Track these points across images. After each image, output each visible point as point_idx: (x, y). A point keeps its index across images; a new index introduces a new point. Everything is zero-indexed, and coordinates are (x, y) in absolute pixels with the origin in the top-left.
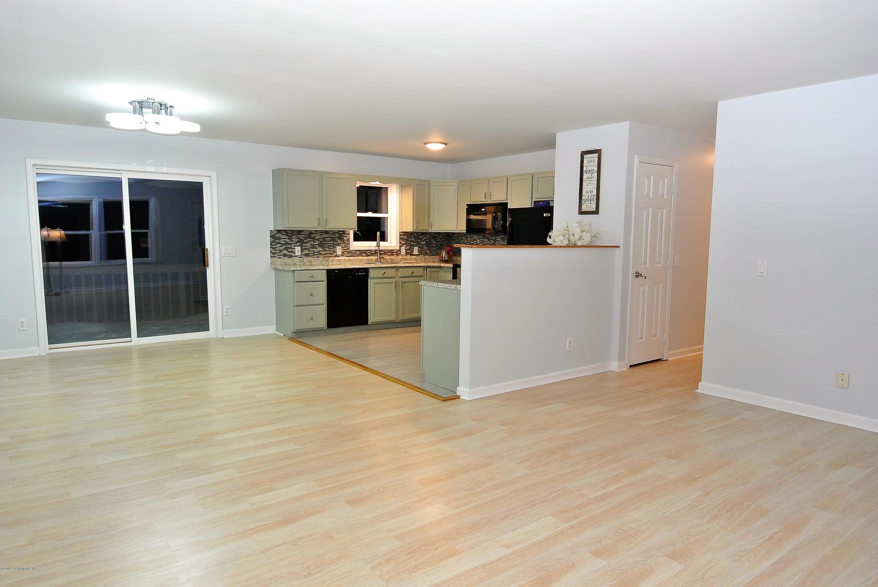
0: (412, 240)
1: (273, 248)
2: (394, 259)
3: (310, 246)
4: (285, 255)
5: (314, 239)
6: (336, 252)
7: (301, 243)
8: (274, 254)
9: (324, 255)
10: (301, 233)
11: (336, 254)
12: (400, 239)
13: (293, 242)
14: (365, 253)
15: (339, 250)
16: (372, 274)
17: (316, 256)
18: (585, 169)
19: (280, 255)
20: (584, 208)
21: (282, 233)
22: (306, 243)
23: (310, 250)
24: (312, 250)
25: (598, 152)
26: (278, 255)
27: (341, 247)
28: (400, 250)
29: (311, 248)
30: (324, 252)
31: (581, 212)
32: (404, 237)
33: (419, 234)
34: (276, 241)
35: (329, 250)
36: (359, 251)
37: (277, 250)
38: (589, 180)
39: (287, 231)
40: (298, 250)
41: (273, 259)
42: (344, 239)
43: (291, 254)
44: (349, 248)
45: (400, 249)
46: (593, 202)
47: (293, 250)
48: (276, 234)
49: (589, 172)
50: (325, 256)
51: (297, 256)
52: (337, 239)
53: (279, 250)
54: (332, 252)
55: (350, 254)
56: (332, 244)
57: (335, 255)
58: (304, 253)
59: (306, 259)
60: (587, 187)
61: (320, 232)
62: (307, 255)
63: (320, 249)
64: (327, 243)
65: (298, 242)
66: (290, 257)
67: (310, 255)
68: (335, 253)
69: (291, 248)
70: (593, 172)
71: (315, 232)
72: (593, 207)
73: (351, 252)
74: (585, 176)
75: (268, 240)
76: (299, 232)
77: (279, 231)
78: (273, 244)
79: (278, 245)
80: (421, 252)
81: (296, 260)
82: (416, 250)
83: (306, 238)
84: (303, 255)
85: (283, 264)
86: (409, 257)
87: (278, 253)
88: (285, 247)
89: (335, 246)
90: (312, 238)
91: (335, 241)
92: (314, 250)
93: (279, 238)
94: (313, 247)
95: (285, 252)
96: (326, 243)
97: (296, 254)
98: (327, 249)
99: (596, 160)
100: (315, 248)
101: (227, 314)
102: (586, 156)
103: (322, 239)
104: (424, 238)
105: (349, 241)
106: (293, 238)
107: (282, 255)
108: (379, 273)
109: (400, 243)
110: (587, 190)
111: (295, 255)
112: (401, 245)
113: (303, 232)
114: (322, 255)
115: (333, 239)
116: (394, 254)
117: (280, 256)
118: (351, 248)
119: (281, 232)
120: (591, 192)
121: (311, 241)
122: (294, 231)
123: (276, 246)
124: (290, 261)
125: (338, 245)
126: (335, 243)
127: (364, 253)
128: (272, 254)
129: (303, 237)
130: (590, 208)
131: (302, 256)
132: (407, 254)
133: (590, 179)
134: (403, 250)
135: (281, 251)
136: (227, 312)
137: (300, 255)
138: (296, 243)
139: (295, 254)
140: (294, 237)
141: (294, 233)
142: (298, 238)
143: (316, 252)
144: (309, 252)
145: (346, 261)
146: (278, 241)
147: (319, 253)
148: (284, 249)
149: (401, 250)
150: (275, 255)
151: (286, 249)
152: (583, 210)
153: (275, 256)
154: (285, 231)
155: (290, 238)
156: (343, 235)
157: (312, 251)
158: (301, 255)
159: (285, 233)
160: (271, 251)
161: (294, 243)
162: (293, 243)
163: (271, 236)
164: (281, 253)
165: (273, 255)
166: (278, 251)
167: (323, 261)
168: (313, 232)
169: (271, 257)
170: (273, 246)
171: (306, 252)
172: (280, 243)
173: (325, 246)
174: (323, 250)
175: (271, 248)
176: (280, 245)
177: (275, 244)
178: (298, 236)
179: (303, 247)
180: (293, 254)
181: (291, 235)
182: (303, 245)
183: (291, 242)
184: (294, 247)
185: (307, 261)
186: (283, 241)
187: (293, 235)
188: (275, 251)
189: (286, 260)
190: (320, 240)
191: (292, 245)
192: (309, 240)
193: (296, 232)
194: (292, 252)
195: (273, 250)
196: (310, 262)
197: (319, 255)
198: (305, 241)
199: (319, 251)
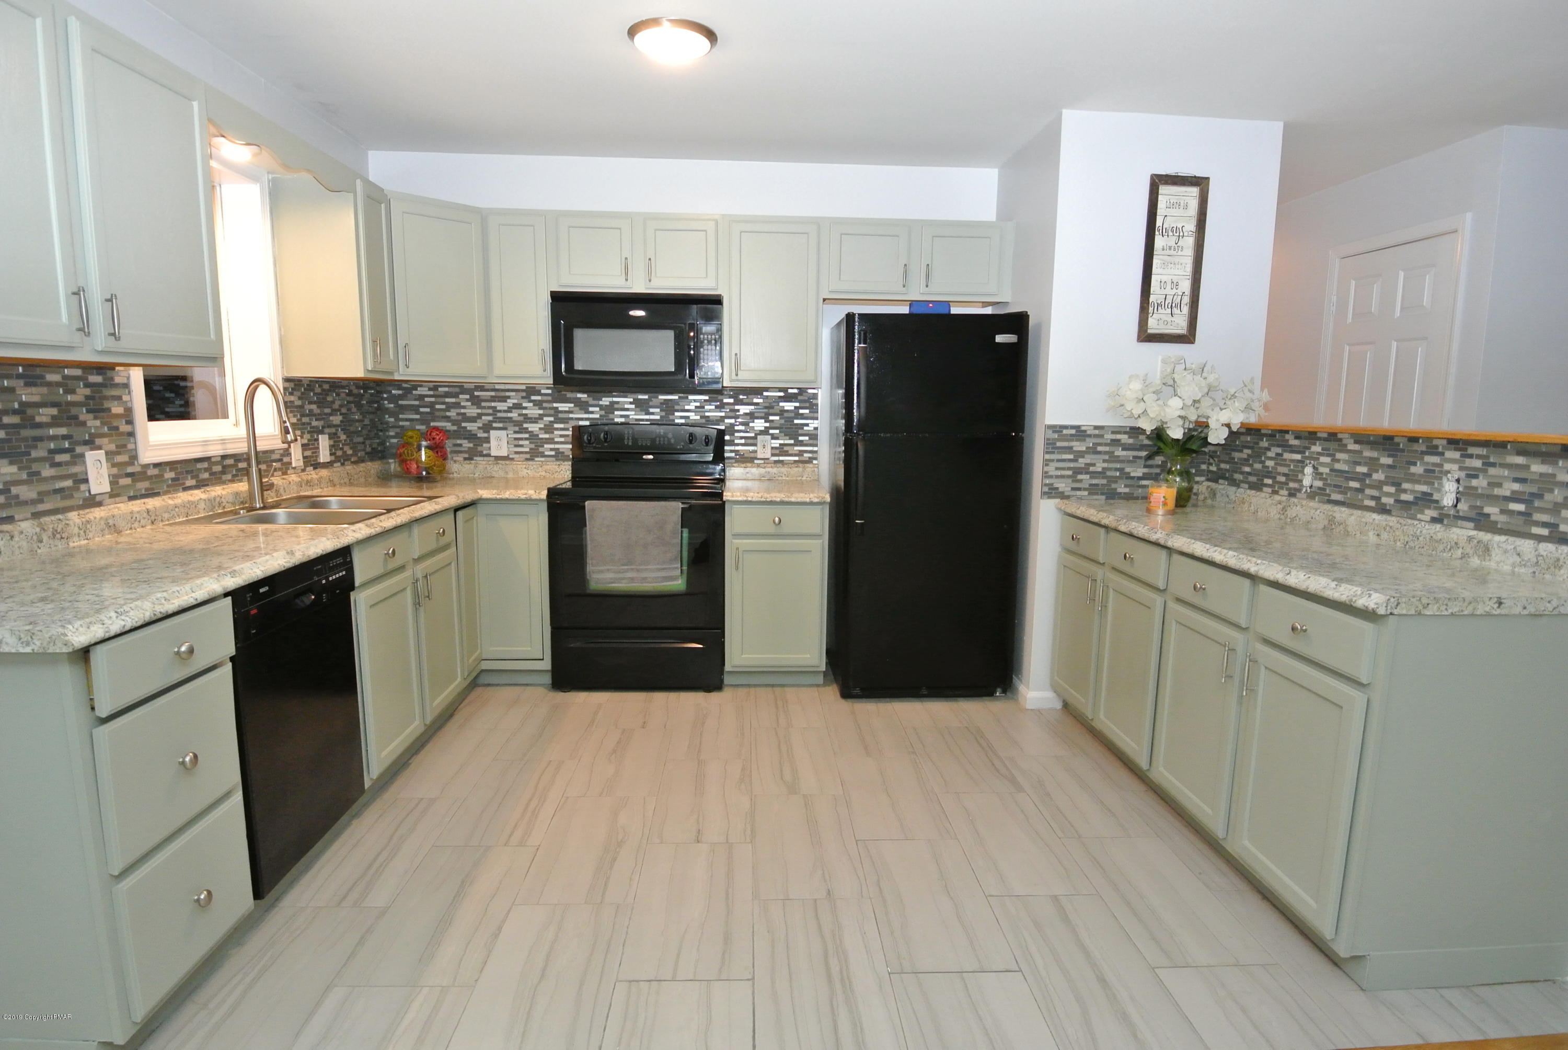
0: (313, 410)
2: (282, 488)
6: (87, 481)
9: (33, 502)
11: (87, 495)
14: (194, 474)
15: (97, 470)
16: (362, 570)
18: (1159, 223)
20: (1154, 325)
25: (1200, 183)
27: (103, 452)
28: (287, 453)
31: (1146, 336)
32: (292, 398)
35: (52, 472)
36: (172, 465)
38: (1168, 252)
42: (109, 410)
44: (134, 457)
45: (289, 446)
46: (1179, 311)
49: (1171, 234)
50: (44, 507)
52: (84, 415)
54: (70, 483)
55: (143, 486)
56: (64, 437)
57: (84, 499)
60: (1164, 272)
64: (41, 439)
68: (83, 487)
70: (1181, 234)
72: (1179, 325)
73: (145, 476)
74: (1159, 242)
80: (334, 455)
82: (324, 447)
86: (313, 473)
89: (79, 449)
91: (73, 420)
96: (33, 439)
98: (45, 469)
99: (1194, 204)
102: (1164, 190)
103: (15, 412)
104: (338, 402)
105: (130, 422)
108: (376, 559)
109: (287, 423)
110: (1164, 278)
115: (66, 416)
118: (147, 456)
120: (1176, 285)
125: (91, 443)
126: (78, 433)
127: (187, 472)
130: (1166, 327)
132: (307, 462)
133: (1172, 252)
134: (295, 451)
145: (136, 525)
149: (291, 451)
152: (1149, 331)
156: (107, 392)
167: (41, 541)
173: (33, 453)
174: (23, 475)
190: (6, 420)
197: (10, 506)
199: (7, 488)
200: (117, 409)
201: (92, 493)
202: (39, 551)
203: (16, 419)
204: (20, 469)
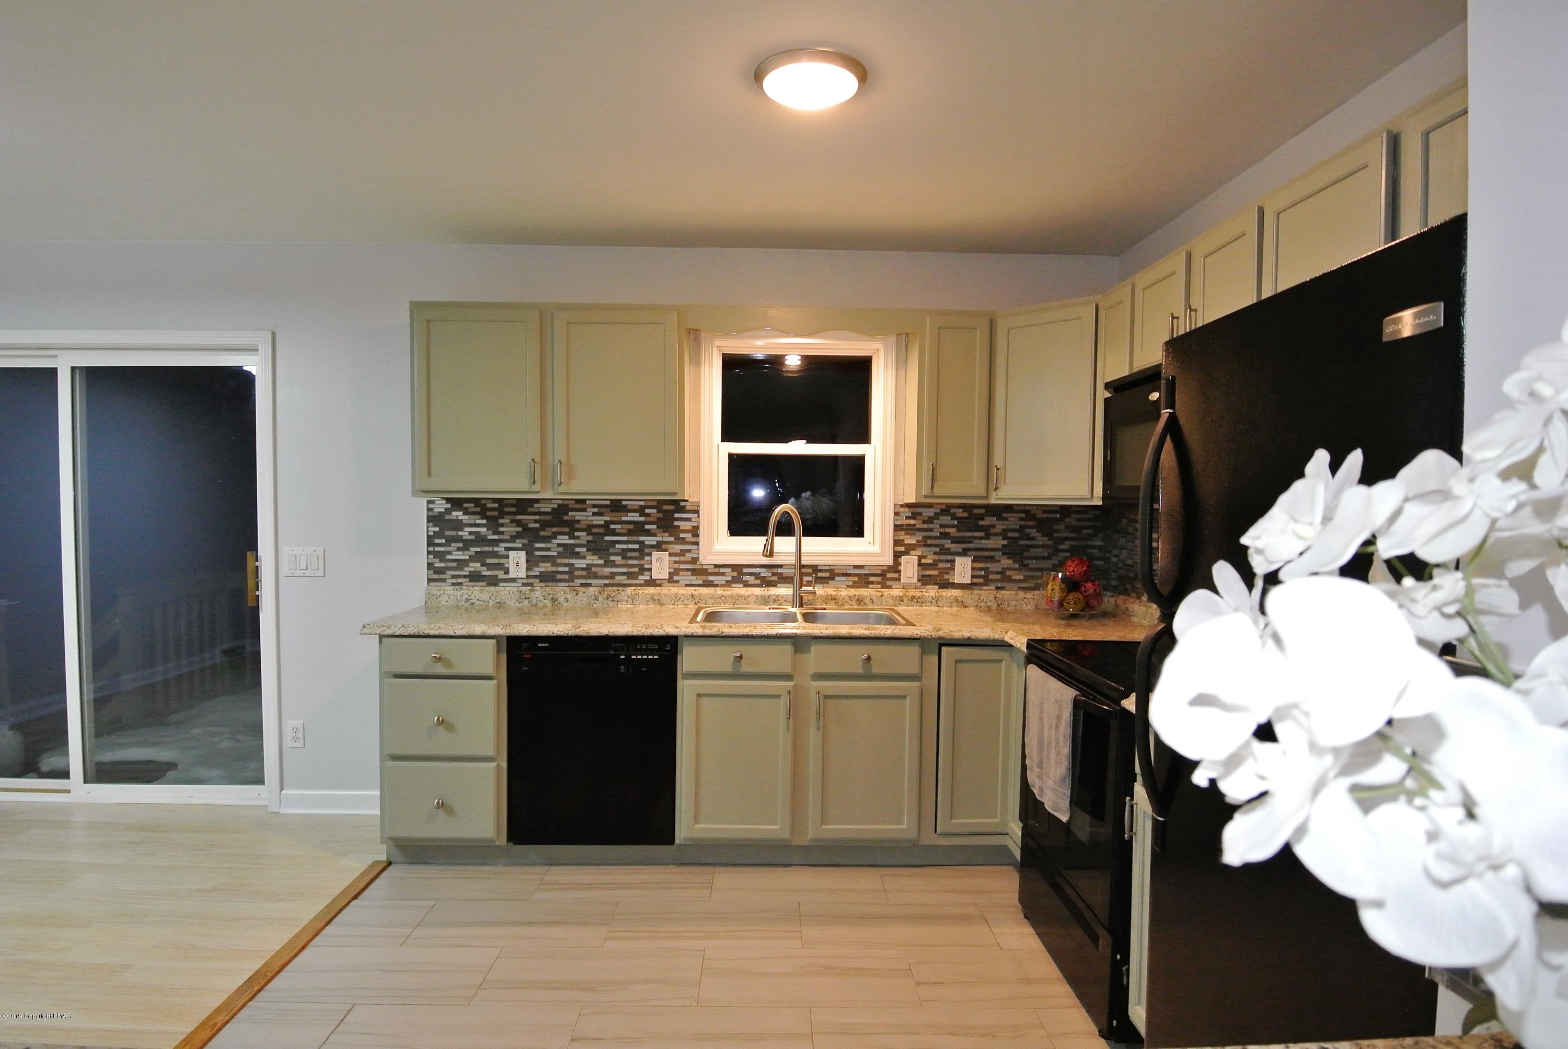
0: (948, 534)
1: (436, 555)
2: (868, 599)
3: (561, 549)
4: (475, 577)
5: (572, 528)
6: (650, 570)
7: (528, 539)
8: (439, 571)
9: (606, 578)
10: (531, 510)
11: (648, 578)
12: (897, 528)
13: (502, 537)
14: (756, 576)
15: (660, 564)
16: (688, 659)
17: (577, 583)
19: (460, 577)
21: (467, 508)
22: (547, 539)
23: (559, 561)
24: (566, 561)
26: (453, 577)
27: (667, 553)
28: (895, 568)
29: (560, 555)
30: (606, 571)
32: (912, 522)
33: (976, 511)
34: (448, 533)
35: (624, 562)
36: (735, 566)
37: (450, 561)
39: (483, 502)
40: (517, 562)
41: (435, 589)
42: (678, 527)
43: (495, 573)
44: (695, 560)
45: (897, 563)
47: (502, 561)
48: (448, 511)
50: (612, 581)
51: (513, 580)
52: (653, 529)
53: (453, 561)
54: (636, 570)
55: (701, 579)
56: (636, 542)
57: (646, 581)
58: (536, 571)
59: (539, 592)
61: (594, 506)
62: (546, 578)
63: (592, 559)
64: (619, 542)
65: (518, 535)
66: (493, 582)
67: (559, 577)
68: (646, 573)
69: (495, 555)
71: (578, 506)
73: (703, 572)
75: (423, 529)
76: (524, 505)
77: (456, 503)
78: (437, 541)
79: (452, 545)
80: (981, 580)
81: (505, 592)
82: (963, 569)
83: (544, 525)
84: (535, 577)
85: (463, 603)
86: (932, 591)
87: (453, 569)
88: (476, 552)
89: (647, 550)
90: (565, 524)
91: (647, 533)
92: (572, 561)
93: (459, 525)
94: (569, 551)
95: (475, 566)
96: (612, 542)
97: (512, 575)
98: (618, 559)
100: (578, 555)
101: (296, 745)
103: (600, 526)
104: (1000, 527)
105: (697, 534)
106: (502, 525)
107: (465, 576)
108: (720, 659)
109: (897, 543)
111: (506, 577)
112: (902, 549)
113: (536, 505)
114: (599, 578)
115: (640, 529)
116: (871, 579)
117: (459, 580)
118: (707, 558)
119: (465, 505)
121: (560, 534)
122: (506, 502)
123: (448, 549)
124: (485, 596)
125: (659, 547)
126: (649, 541)
127: (751, 574)
128: (432, 572)
129: (536, 521)
131: (530, 581)
132: (925, 580)
134: (910, 567)
135: (461, 564)
136: (295, 739)
137: (525, 577)
138: (513, 539)
139: (507, 572)
140: (506, 521)
141: (506, 509)
142: (518, 523)
143: (578, 569)
144: (554, 569)
145: (679, 603)
146: (453, 533)
147: (588, 572)
148: (472, 559)
149: (902, 568)
150: (442, 576)
151: (480, 557)
153: (444, 580)
154: (476, 501)
155: (493, 523)
156: (676, 515)
157: (565, 565)
158: (528, 577)
159: (478, 509)
160: (430, 566)
161: (506, 541)
162: (501, 541)
163: (430, 519)
164: (462, 569)
165: (436, 576)
166: (454, 564)
167: (598, 600)
168: (572, 505)
169: (430, 580)
170: (437, 549)
171: (543, 570)
172: (459, 539)
173: (611, 550)
174: (602, 562)
175: (429, 553)
176: (461, 545)
177: (443, 541)
178: (519, 517)
179: (537, 553)
180: (501, 575)
181: (495, 513)
182: (537, 545)
183: (496, 537)
184: (505, 553)
185: (542, 598)
186: (471, 533)
187: (502, 514)
188: (443, 565)
189: (478, 592)
190: (594, 530)
191: (501, 545)
192: (555, 529)
193: (512, 506)
194: (500, 566)
195: (437, 560)
196: (552, 598)
197: (590, 578)
198: (542, 533)
199: (588, 568)
200: (683, 525)
201: (653, 578)
202: (594, 605)
203: (601, 530)
204: (600, 558)
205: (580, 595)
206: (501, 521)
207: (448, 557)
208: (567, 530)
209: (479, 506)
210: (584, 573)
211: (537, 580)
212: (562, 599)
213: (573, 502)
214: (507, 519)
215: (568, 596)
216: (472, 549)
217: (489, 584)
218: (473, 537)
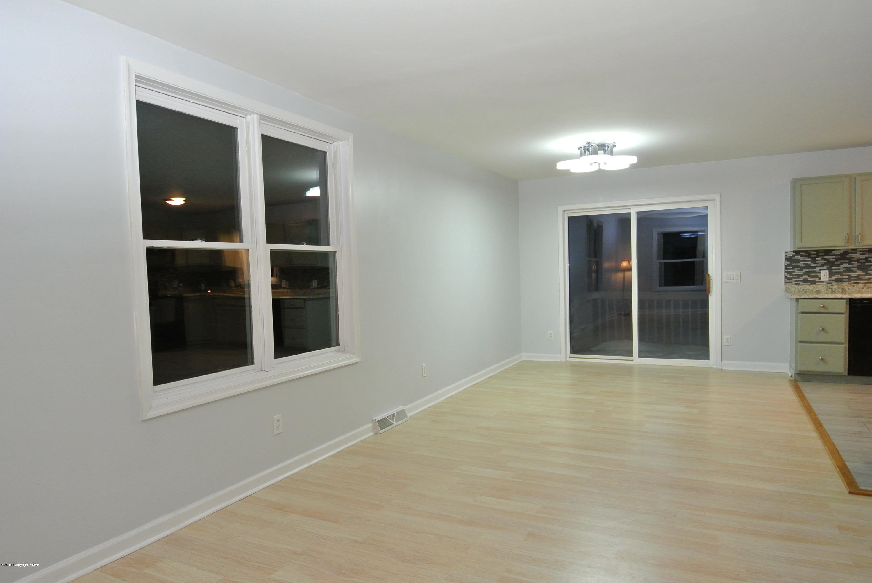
1: (788, 273)
3: (845, 269)
4: (805, 281)
5: (850, 261)
7: (830, 265)
8: (789, 279)
9: (866, 280)
10: (830, 254)
13: (817, 265)
17: (853, 282)
19: (799, 281)
21: (802, 255)
22: (838, 265)
23: (844, 274)
26: (796, 281)
29: (844, 271)
30: (867, 277)
34: (793, 264)
37: (794, 275)
39: (809, 252)
40: (824, 275)
41: (788, 286)
43: (814, 279)
47: (818, 274)
48: (794, 256)
50: (869, 281)
51: (823, 282)
53: (796, 275)
58: (833, 278)
59: (835, 286)
61: (861, 251)
62: (838, 281)
63: (859, 273)
65: (825, 264)
66: (813, 282)
67: (844, 280)
69: (815, 272)
71: (853, 251)
75: (783, 263)
76: (828, 252)
77: (797, 252)
78: (788, 267)
79: (796, 269)
81: (819, 286)
83: (837, 260)
84: (833, 280)
85: (801, 291)
87: (796, 278)
88: (806, 271)
90: (847, 259)
92: (850, 274)
93: (798, 261)
94: (849, 270)
95: (805, 277)
96: (869, 265)
97: (822, 280)
100: (853, 271)
101: (728, 344)
106: (818, 260)
107: (801, 281)
111: (820, 280)
113: (833, 252)
114: (864, 280)
119: (802, 253)
121: (844, 263)
122: (820, 251)
123: (793, 270)
124: (811, 288)
128: (786, 279)
129: (833, 258)
131: (831, 282)
135: (799, 276)
136: (727, 342)
138: (823, 265)
139: (820, 278)
141: (820, 254)
142: (825, 259)
143: (853, 277)
144: (842, 277)
146: (796, 264)
147: (858, 278)
148: (804, 274)
150: (791, 281)
151: (807, 273)
153: (791, 282)
154: (806, 252)
155: (814, 260)
157: (847, 275)
158: (829, 280)
159: (807, 255)
160: (786, 277)
161: (820, 267)
162: (817, 267)
163: (786, 259)
164: (799, 278)
165: (788, 281)
166: (796, 276)
168: (850, 251)
169: (785, 283)
170: (789, 270)
171: (837, 277)
172: (799, 266)
173: (869, 269)
174: (864, 274)
175: (785, 272)
176: (799, 269)
177: (792, 267)
178: (825, 257)
179: (833, 271)
180: (817, 280)
181: (815, 256)
182: (833, 268)
183: (815, 265)
184: (819, 271)
185: (837, 288)
186: (804, 264)
187: (818, 256)
188: (791, 276)
189: (807, 286)
190: (861, 261)
191: (817, 268)
192: (842, 261)
193: (822, 253)
194: (817, 277)
195: (789, 275)
196: (842, 289)
197: (858, 280)
198: (836, 263)
199: (858, 276)
203: (864, 261)
204: (863, 272)
205: (855, 287)
206: (817, 259)
207: (793, 273)
208: (847, 261)
209: (808, 253)
210: (856, 278)
211: (834, 282)
212: (846, 289)
213: (851, 250)
214: (820, 258)
215: (850, 288)
216: (804, 270)
217: (811, 284)
218: (804, 265)
